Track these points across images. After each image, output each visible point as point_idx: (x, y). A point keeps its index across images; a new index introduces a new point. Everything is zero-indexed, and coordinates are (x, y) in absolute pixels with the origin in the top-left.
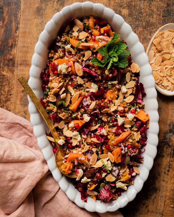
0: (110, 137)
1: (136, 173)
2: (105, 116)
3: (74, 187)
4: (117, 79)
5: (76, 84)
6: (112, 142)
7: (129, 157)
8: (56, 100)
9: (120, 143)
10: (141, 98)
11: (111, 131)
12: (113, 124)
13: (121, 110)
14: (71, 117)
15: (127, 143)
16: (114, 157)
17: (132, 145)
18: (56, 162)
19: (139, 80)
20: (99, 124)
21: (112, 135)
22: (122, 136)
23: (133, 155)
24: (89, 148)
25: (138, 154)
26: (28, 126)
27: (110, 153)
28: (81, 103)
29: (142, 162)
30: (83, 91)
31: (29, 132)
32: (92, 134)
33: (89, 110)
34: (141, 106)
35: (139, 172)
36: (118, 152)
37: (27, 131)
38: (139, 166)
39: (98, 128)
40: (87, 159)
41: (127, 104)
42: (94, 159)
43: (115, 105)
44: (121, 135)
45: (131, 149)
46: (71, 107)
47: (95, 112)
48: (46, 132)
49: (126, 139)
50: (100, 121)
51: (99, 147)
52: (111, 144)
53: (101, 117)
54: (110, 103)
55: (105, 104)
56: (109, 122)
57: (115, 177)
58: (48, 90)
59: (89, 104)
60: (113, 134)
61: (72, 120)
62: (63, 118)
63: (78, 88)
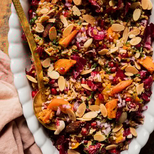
0: (106, 84)
1: (132, 135)
2: (102, 59)
3: (51, 143)
4: (123, 14)
5: (71, 15)
6: (108, 92)
7: (126, 113)
8: (43, 30)
9: (117, 94)
10: (150, 42)
11: (108, 78)
12: (111, 69)
13: (123, 53)
14: (59, 55)
15: (126, 95)
16: (107, 110)
17: (132, 98)
18: (34, 107)
19: (150, 20)
20: (93, 68)
21: (108, 83)
22: (121, 84)
23: (131, 112)
24: (78, 96)
25: (137, 111)
26: (4, 60)
27: (103, 105)
28: (74, 38)
29: (142, 122)
30: (79, 24)
31: (5, 68)
32: (84, 79)
33: (84, 49)
34: (148, 52)
35: (136, 134)
36: (113, 105)
37: (2, 67)
38: (138, 127)
39: (91, 72)
40: (73, 109)
41: (131, 47)
42: (82, 110)
43: (116, 46)
44: (119, 84)
45: (130, 103)
46: (61, 41)
47: (90, 52)
48: (27, 70)
49: (125, 90)
50: (95, 64)
51: (89, 96)
52: (106, 94)
53: (97, 59)
54: (110, 43)
55: (104, 43)
56: (107, 67)
57: (106, 136)
58: (35, 18)
59: (84, 40)
60: (109, 81)
61: (60, 59)
62: (50, 54)
63: (72, 19)
